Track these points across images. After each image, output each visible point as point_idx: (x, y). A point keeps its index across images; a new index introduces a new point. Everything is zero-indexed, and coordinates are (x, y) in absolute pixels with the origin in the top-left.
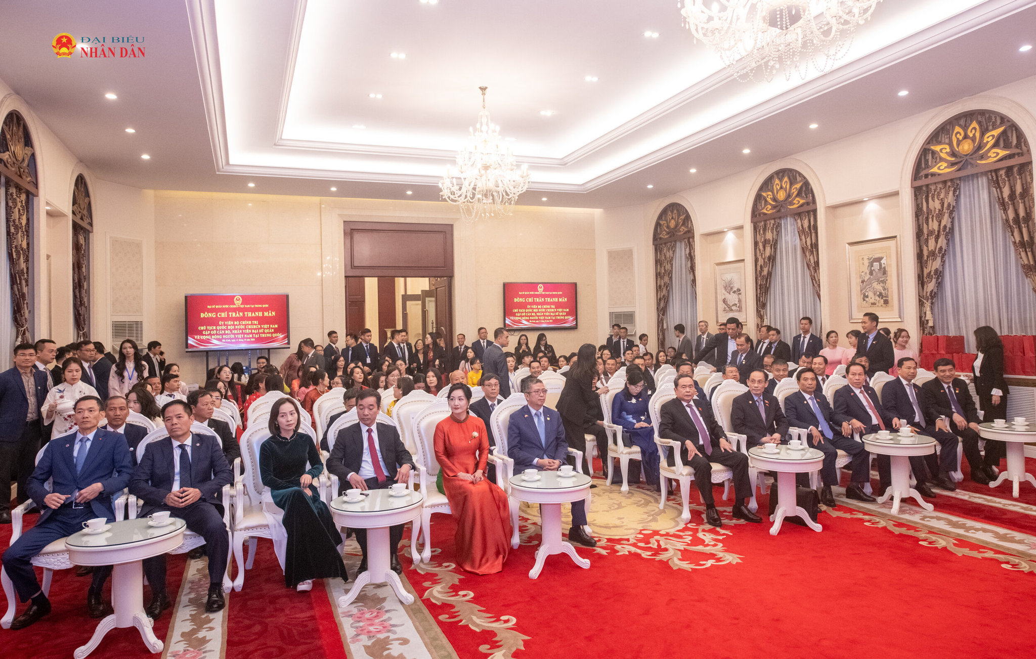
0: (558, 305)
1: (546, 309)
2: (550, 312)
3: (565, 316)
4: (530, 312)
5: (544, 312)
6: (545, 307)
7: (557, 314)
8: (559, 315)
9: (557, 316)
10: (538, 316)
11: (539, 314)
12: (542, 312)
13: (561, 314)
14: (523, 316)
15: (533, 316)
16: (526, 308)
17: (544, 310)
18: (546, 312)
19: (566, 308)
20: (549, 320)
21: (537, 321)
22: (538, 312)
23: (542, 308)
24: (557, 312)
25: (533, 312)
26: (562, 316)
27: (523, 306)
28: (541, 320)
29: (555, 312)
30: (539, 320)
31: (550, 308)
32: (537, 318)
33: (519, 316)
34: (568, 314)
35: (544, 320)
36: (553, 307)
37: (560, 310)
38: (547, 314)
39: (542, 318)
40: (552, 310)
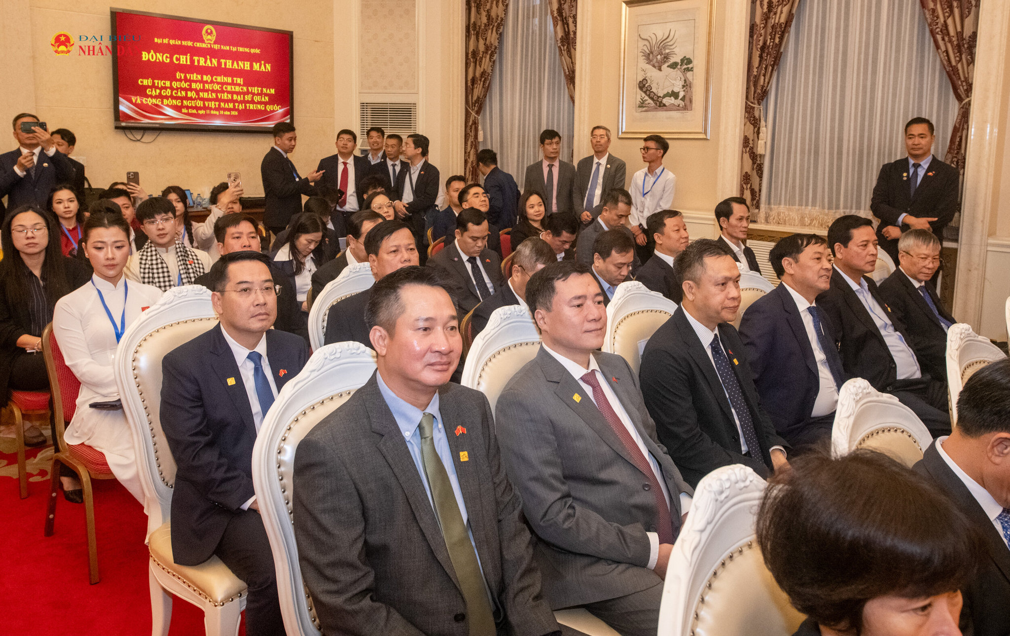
0: (252, 78)
1: (223, 84)
2: (232, 93)
3: (265, 104)
4: (182, 89)
5: (217, 92)
6: (219, 79)
7: (248, 98)
8: (252, 102)
9: (248, 102)
10: (203, 100)
11: (205, 95)
12: (213, 91)
13: (256, 99)
14: (167, 97)
15: (191, 99)
16: (173, 78)
17: (217, 87)
18: (223, 92)
19: (268, 87)
20: (229, 110)
21: (201, 112)
22: (204, 90)
23: (212, 82)
24: (248, 93)
25: (191, 90)
26: (260, 103)
27: (166, 72)
28: (211, 109)
29: (244, 94)
30: (205, 108)
31: (233, 84)
32: (200, 103)
33: (156, 97)
34: (273, 100)
35: (218, 109)
36: (239, 81)
37: (256, 90)
38: (225, 96)
39: (212, 104)
40: (238, 89)
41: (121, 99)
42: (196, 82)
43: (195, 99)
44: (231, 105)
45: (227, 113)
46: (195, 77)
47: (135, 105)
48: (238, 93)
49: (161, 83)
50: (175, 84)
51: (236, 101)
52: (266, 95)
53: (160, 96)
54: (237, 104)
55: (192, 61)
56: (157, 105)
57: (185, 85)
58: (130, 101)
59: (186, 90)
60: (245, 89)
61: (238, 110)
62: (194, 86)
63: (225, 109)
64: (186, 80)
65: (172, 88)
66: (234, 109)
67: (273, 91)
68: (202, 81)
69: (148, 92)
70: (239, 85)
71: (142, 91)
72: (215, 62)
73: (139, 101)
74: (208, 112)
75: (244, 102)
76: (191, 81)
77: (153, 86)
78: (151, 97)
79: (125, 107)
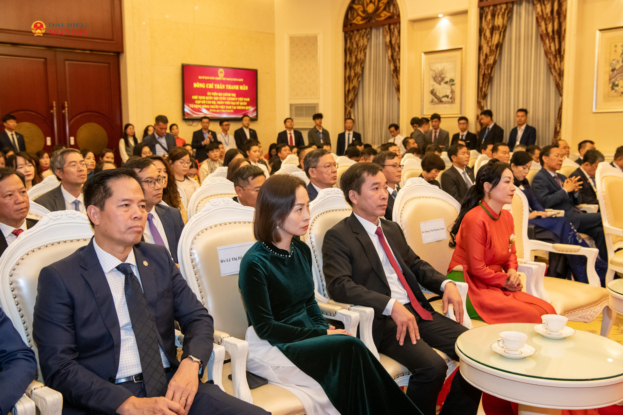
0: (239, 94)
1: (227, 97)
2: (231, 101)
3: (245, 106)
4: (210, 100)
5: (224, 101)
7: (238, 103)
8: (239, 105)
9: (238, 105)
10: (219, 105)
13: (241, 104)
14: (204, 104)
15: (213, 105)
16: (206, 95)
17: (224, 99)
18: (227, 101)
20: (230, 109)
21: (218, 111)
22: (219, 100)
23: (222, 96)
24: (237, 101)
25: (213, 100)
26: (243, 106)
30: (219, 109)
31: (231, 97)
32: (217, 107)
34: (249, 104)
36: (234, 95)
38: (228, 103)
39: (222, 107)
40: (233, 99)
41: (186, 106)
42: (215, 96)
43: (215, 105)
44: (230, 107)
45: (229, 111)
46: (215, 94)
47: (191, 108)
48: (233, 101)
49: (201, 97)
50: (207, 98)
51: (233, 105)
52: (246, 101)
53: (201, 104)
54: (233, 107)
55: (214, 86)
56: (200, 108)
57: (211, 98)
58: (189, 106)
59: (211, 100)
60: (236, 99)
61: (233, 109)
62: (215, 98)
63: (228, 109)
64: (212, 96)
65: (206, 100)
66: (232, 109)
67: (248, 99)
68: (218, 96)
69: (196, 102)
70: (234, 97)
71: (193, 102)
72: (224, 86)
73: (192, 107)
74: (221, 111)
75: (236, 105)
76: (213, 96)
77: (198, 99)
78: (197, 104)
79: (187, 110)
